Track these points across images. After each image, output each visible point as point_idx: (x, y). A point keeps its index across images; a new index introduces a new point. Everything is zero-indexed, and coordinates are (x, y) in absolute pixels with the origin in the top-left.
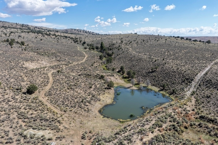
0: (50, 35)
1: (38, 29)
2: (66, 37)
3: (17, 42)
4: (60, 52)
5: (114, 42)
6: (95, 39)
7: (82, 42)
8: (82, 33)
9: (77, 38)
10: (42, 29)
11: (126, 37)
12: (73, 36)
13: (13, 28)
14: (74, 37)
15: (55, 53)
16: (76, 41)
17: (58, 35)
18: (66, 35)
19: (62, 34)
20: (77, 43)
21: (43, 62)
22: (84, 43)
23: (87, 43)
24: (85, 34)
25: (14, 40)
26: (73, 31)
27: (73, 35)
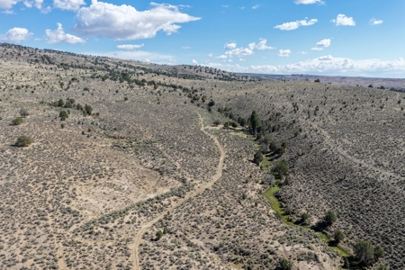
0: (143, 85)
1: (123, 68)
2: (175, 87)
3: (79, 107)
4: (162, 141)
5: (278, 105)
6: (232, 94)
7: (207, 102)
8: (204, 74)
9: (196, 91)
10: (131, 67)
11: (299, 92)
12: (187, 83)
13: (79, 67)
14: (189, 88)
15: (151, 142)
16: (195, 99)
17: (160, 84)
18: (174, 81)
19: (167, 80)
20: (196, 102)
21: (123, 180)
22: (211, 104)
23: (216, 103)
24: (210, 75)
25: (72, 101)
26: (187, 69)
27: (188, 81)
